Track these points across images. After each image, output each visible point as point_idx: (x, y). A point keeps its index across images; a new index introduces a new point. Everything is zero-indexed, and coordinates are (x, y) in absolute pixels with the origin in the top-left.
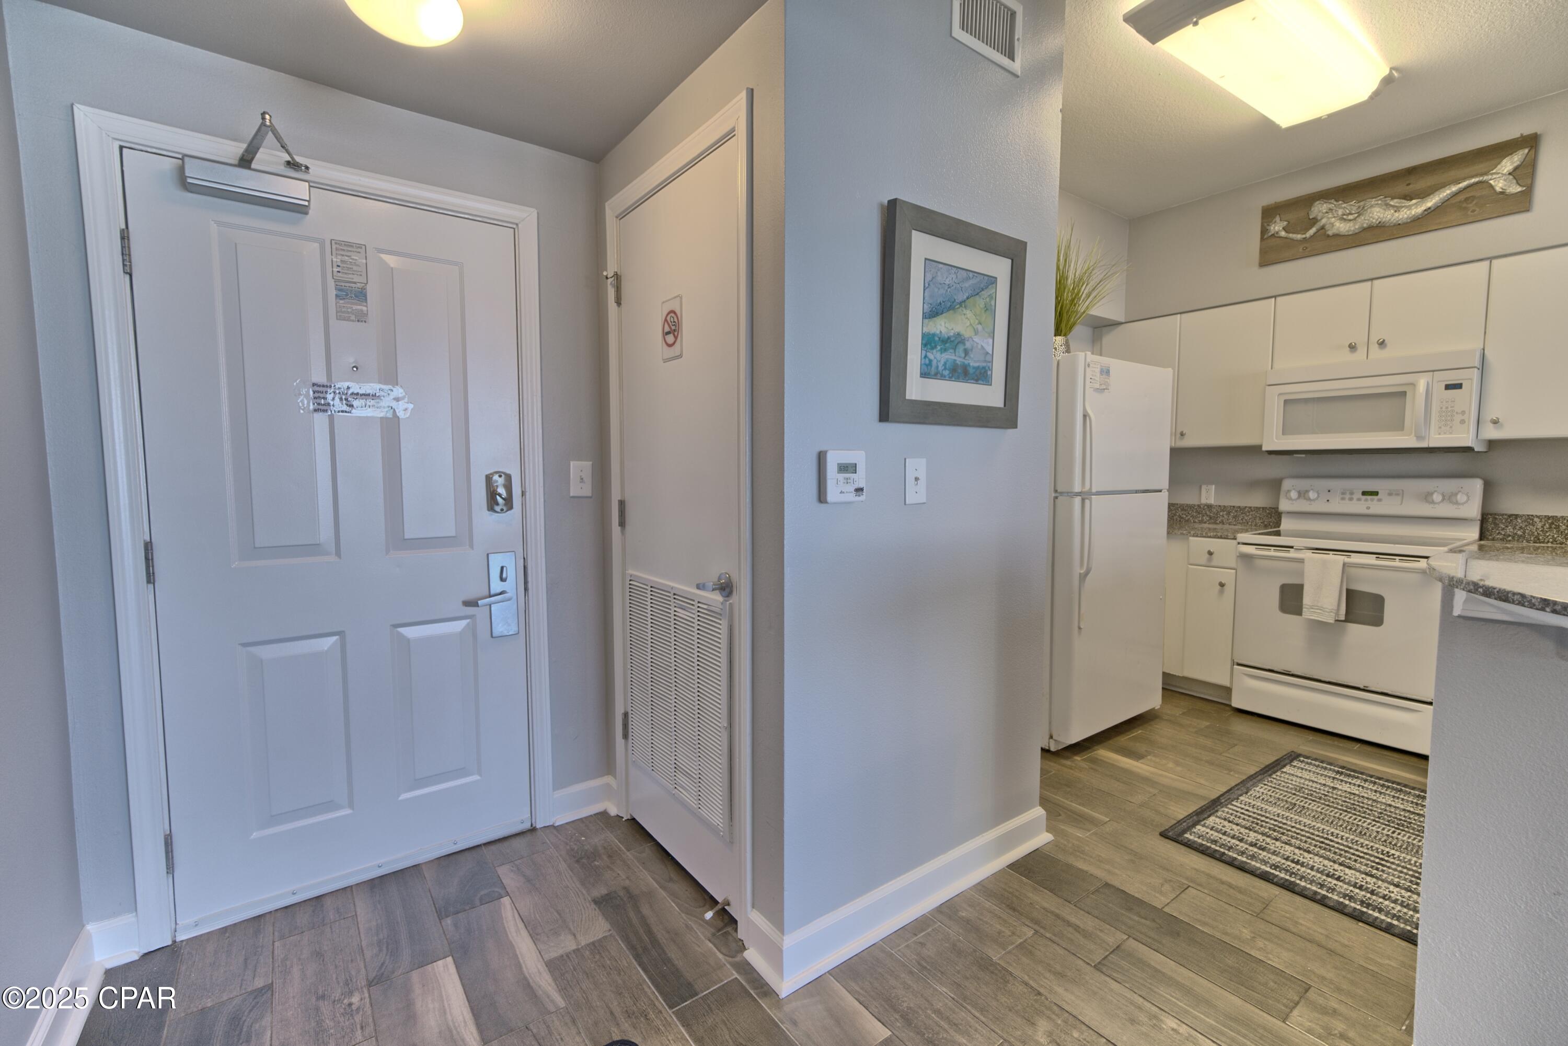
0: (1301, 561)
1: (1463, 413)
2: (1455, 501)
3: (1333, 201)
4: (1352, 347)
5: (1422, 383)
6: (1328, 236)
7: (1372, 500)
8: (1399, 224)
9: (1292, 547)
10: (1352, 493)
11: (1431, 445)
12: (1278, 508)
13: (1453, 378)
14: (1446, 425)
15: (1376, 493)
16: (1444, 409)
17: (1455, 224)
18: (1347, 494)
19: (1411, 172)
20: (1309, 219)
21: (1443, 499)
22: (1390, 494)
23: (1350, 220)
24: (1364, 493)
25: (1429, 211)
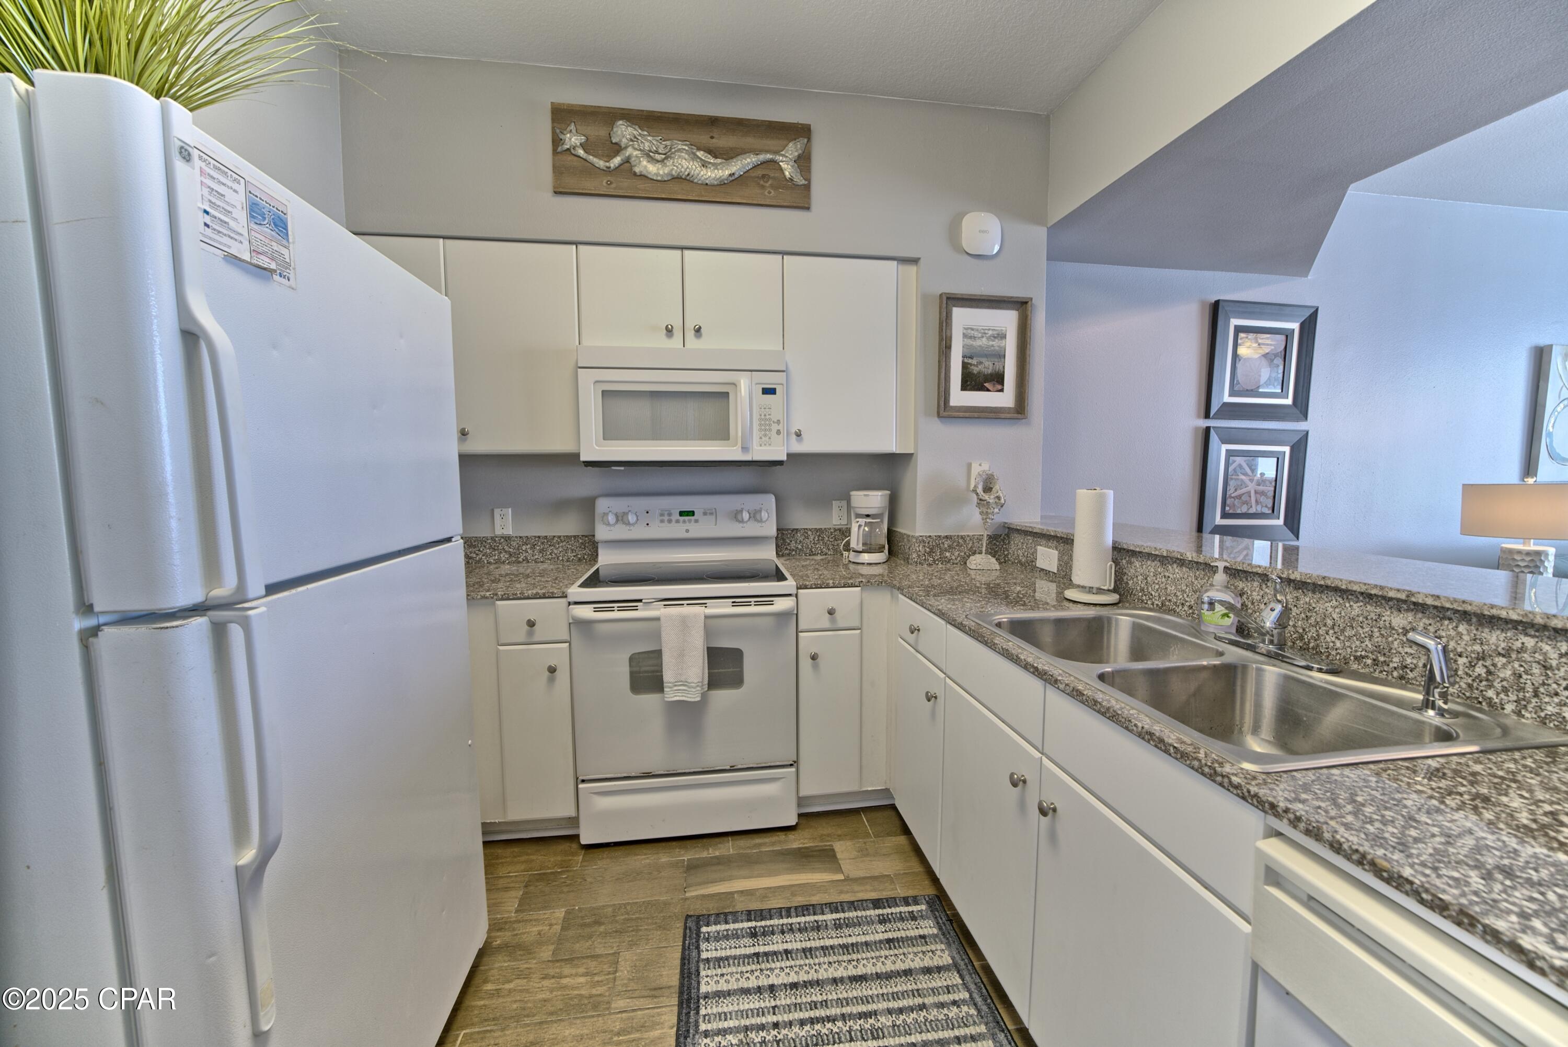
0: (658, 619)
1: (778, 422)
2: (759, 519)
3: (637, 127)
4: (669, 331)
5: (744, 384)
6: (635, 174)
7: (690, 521)
8: (707, 184)
9: (640, 601)
10: (670, 515)
11: (755, 458)
12: (594, 536)
13: (769, 380)
14: (765, 435)
15: (692, 513)
16: (763, 417)
17: (755, 202)
18: (665, 516)
19: (713, 122)
20: (612, 143)
21: (750, 517)
22: (705, 514)
23: (658, 161)
24: (682, 514)
25: (733, 178)
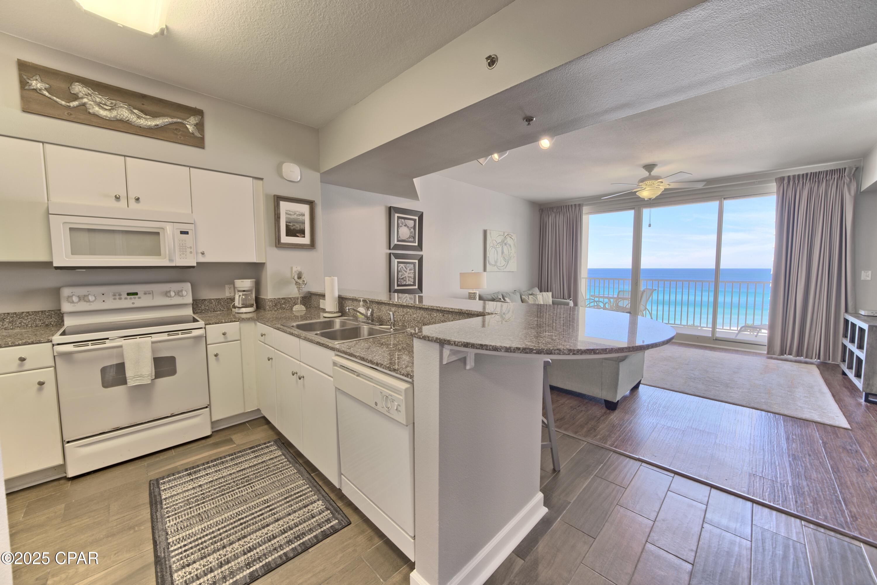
0: (121, 347)
1: (191, 248)
2: (181, 295)
3: (90, 89)
4: (117, 198)
5: (169, 228)
6: (89, 113)
7: (135, 298)
8: (140, 127)
9: (108, 339)
10: (120, 295)
11: (177, 265)
12: (60, 310)
13: (185, 228)
14: (183, 254)
15: (136, 294)
16: (181, 245)
17: (171, 140)
18: (117, 296)
19: (144, 97)
20: (71, 93)
21: (175, 294)
22: (145, 294)
23: (106, 109)
24: (128, 294)
25: (158, 127)
